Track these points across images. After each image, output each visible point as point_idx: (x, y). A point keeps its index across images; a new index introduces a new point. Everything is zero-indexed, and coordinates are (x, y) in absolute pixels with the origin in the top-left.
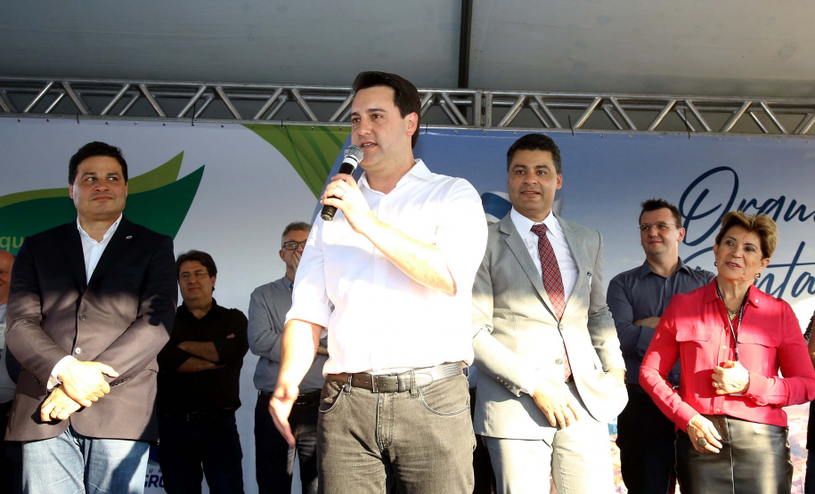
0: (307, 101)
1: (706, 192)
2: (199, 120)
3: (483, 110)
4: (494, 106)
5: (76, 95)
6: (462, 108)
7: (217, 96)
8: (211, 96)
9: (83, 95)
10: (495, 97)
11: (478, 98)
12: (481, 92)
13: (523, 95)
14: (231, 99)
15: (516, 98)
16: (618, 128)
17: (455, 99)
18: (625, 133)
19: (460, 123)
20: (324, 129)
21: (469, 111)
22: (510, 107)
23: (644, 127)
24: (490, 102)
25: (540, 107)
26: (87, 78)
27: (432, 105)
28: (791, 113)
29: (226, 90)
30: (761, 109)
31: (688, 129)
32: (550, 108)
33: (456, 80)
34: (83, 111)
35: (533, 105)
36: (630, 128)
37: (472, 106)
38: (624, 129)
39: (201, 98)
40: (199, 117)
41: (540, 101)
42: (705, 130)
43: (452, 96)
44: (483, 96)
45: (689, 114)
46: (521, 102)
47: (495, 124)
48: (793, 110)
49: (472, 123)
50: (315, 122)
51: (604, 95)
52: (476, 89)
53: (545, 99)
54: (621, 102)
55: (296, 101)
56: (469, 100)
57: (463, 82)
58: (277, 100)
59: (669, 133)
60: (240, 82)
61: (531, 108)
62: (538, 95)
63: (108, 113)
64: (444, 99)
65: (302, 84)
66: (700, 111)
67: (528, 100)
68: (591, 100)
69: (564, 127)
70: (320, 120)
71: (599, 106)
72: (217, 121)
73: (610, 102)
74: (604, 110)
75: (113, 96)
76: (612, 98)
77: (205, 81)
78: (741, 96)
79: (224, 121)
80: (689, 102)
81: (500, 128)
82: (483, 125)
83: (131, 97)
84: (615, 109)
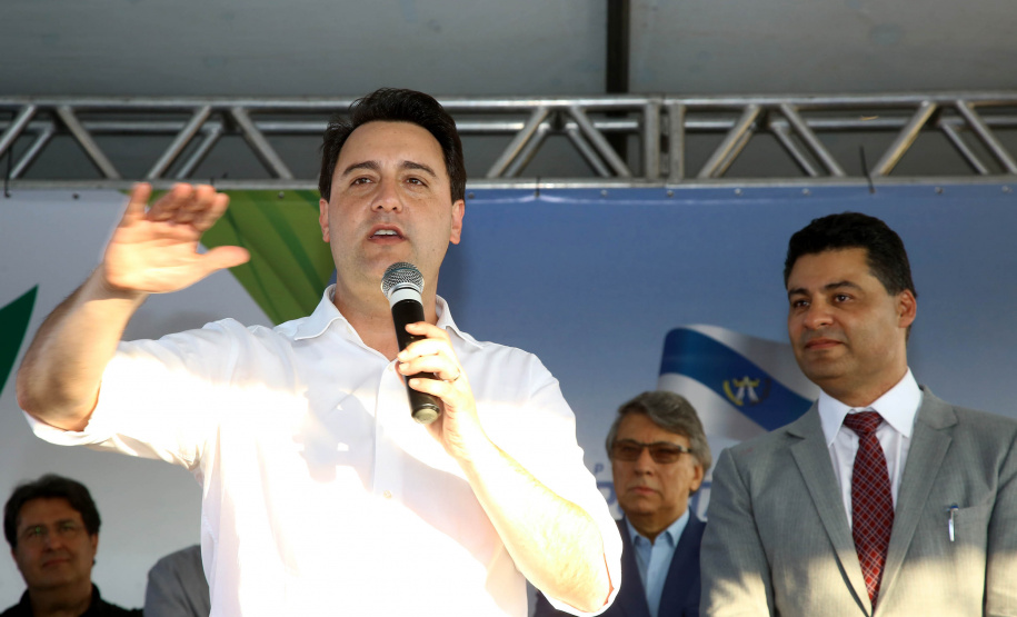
0: (267, 134)
2: (21, 184)
3: (664, 143)
4: (690, 132)
6: (616, 139)
7: (62, 128)
8: (47, 129)
10: (692, 112)
11: (652, 115)
12: (659, 101)
13: (754, 103)
14: (94, 134)
15: (736, 112)
16: (976, 172)
17: (600, 120)
18: (994, 181)
19: (614, 174)
20: (306, 194)
21: (632, 143)
22: (724, 132)
24: (678, 124)
25: (793, 131)
27: (548, 134)
29: (82, 114)
32: (817, 131)
33: (601, 77)
35: (778, 125)
36: (1003, 169)
37: (639, 133)
38: (992, 173)
39: (24, 132)
40: (21, 175)
41: (793, 116)
43: (593, 113)
44: (664, 111)
46: (749, 119)
47: (692, 172)
49: (639, 172)
51: (943, 97)
52: (646, 95)
53: (806, 111)
54: (982, 110)
55: (242, 134)
56: (631, 120)
57: (617, 80)
58: (200, 134)
60: (112, 95)
61: (772, 133)
62: (787, 103)
64: (574, 119)
65: (255, 96)
67: (766, 115)
68: (911, 109)
69: (850, 173)
71: (932, 124)
72: (63, 184)
73: (956, 111)
76: (961, 104)
77: (32, 94)
79: (80, 184)
81: (704, 180)
82: (665, 176)
84: (967, 128)
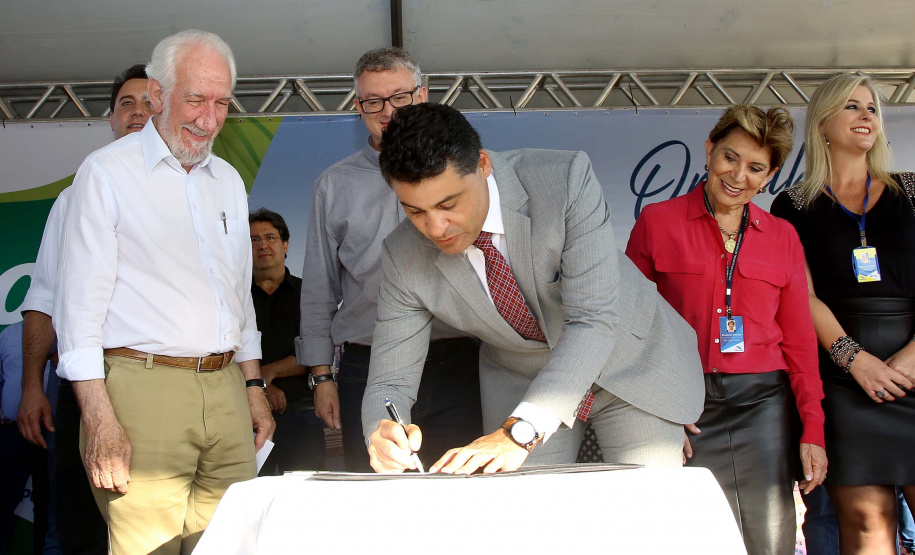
1: (657, 168)
5: (6, 104)
9: (13, 102)
13: (460, 76)
15: (454, 79)
16: (560, 106)
18: (569, 110)
20: (253, 120)
22: (445, 91)
23: (590, 104)
25: (481, 91)
26: (13, 82)
28: (738, 86)
30: (709, 84)
31: (634, 104)
32: (492, 90)
34: (9, 115)
35: (473, 88)
36: (574, 105)
38: (567, 106)
41: (479, 82)
42: (652, 104)
45: (636, 92)
46: (458, 83)
48: (739, 83)
50: (243, 114)
51: (546, 72)
53: (486, 80)
54: (565, 78)
59: (616, 109)
61: (470, 91)
62: (476, 75)
63: (33, 116)
66: (649, 88)
67: (467, 81)
68: (533, 77)
69: (505, 107)
70: (248, 112)
71: (540, 85)
73: (555, 82)
74: (546, 90)
75: (36, 101)
76: (554, 75)
78: (686, 68)
80: (633, 75)
83: (58, 101)
84: (560, 89)
